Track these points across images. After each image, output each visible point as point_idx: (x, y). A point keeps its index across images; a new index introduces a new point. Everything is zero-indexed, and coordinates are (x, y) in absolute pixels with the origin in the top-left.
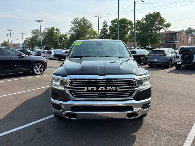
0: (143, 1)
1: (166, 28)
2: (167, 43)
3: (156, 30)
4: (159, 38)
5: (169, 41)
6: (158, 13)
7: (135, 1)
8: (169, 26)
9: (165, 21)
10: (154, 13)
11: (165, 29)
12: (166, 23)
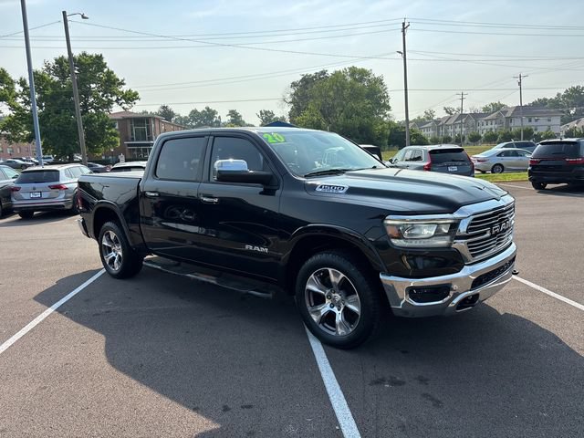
0: (83, 17)
1: (127, 103)
2: (129, 145)
3: (99, 108)
4: (113, 130)
5: (133, 140)
6: (100, 58)
7: (64, 13)
8: (134, 99)
9: (124, 84)
10: (84, 54)
11: (124, 105)
12: (124, 89)
